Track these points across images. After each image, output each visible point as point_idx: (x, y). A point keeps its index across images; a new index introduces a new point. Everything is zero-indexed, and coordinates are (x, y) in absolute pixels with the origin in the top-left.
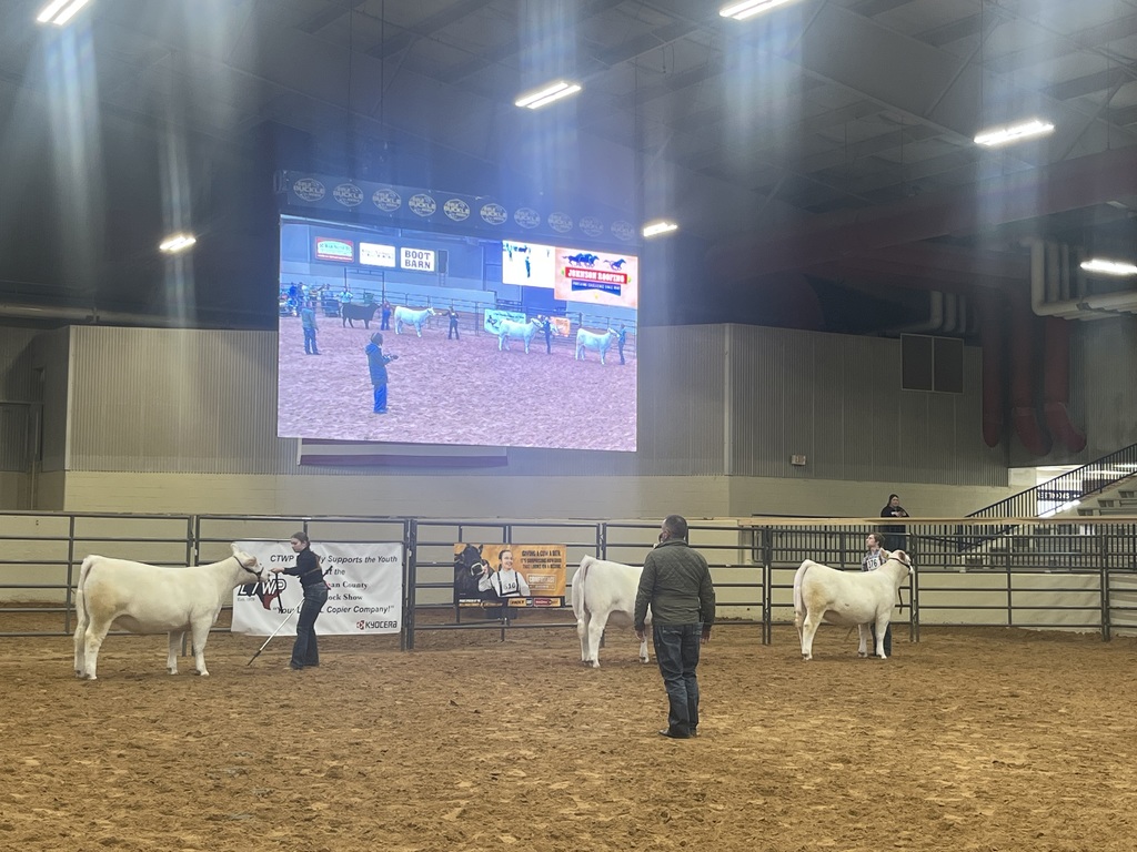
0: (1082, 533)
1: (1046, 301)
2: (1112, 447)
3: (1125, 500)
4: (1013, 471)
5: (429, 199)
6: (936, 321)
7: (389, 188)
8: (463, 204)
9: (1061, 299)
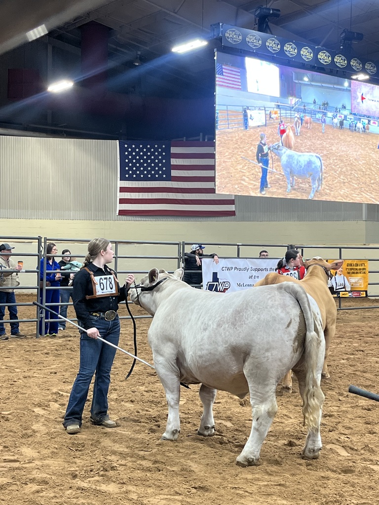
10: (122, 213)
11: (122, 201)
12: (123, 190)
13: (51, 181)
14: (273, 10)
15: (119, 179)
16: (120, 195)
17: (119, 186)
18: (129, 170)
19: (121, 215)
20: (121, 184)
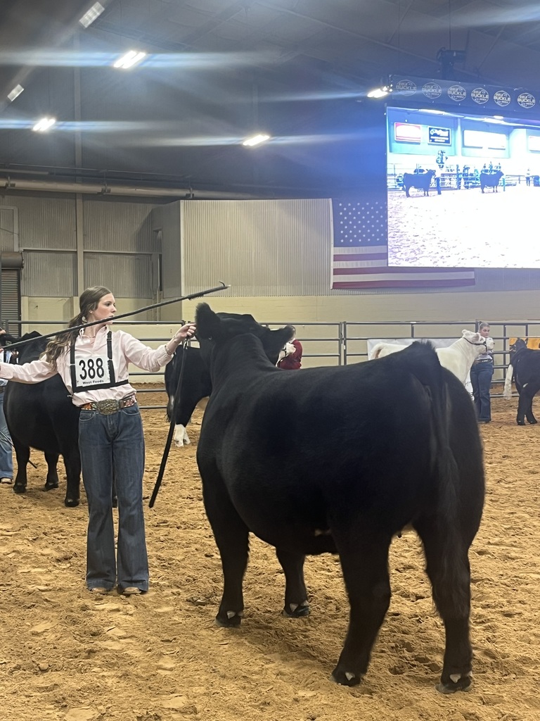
8: (506, 94)
10: (337, 286)
11: (337, 272)
12: (337, 258)
14: (457, 52)
15: (332, 245)
16: (334, 265)
17: (332, 254)
18: (344, 234)
19: (336, 289)
20: (334, 251)
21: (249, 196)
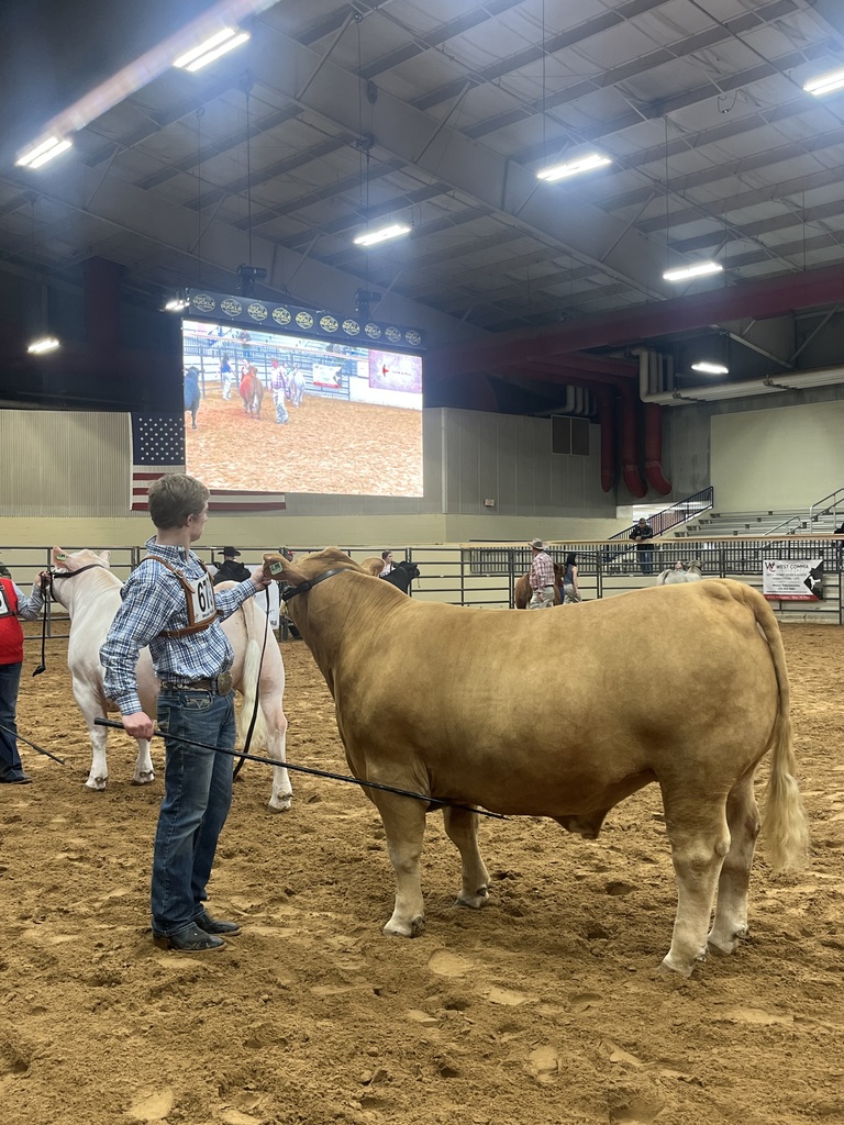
0: (706, 548)
1: (649, 393)
2: (690, 491)
3: (702, 526)
4: (619, 508)
5: (286, 312)
6: (570, 407)
7: (258, 303)
8: (308, 316)
9: (658, 392)
10: (136, 506)
11: (136, 492)
12: (137, 477)
13: (41, 468)
14: (257, 269)
15: (132, 463)
16: (134, 484)
17: (132, 472)
18: (145, 451)
19: (136, 510)
20: (134, 469)
21: (37, 406)
